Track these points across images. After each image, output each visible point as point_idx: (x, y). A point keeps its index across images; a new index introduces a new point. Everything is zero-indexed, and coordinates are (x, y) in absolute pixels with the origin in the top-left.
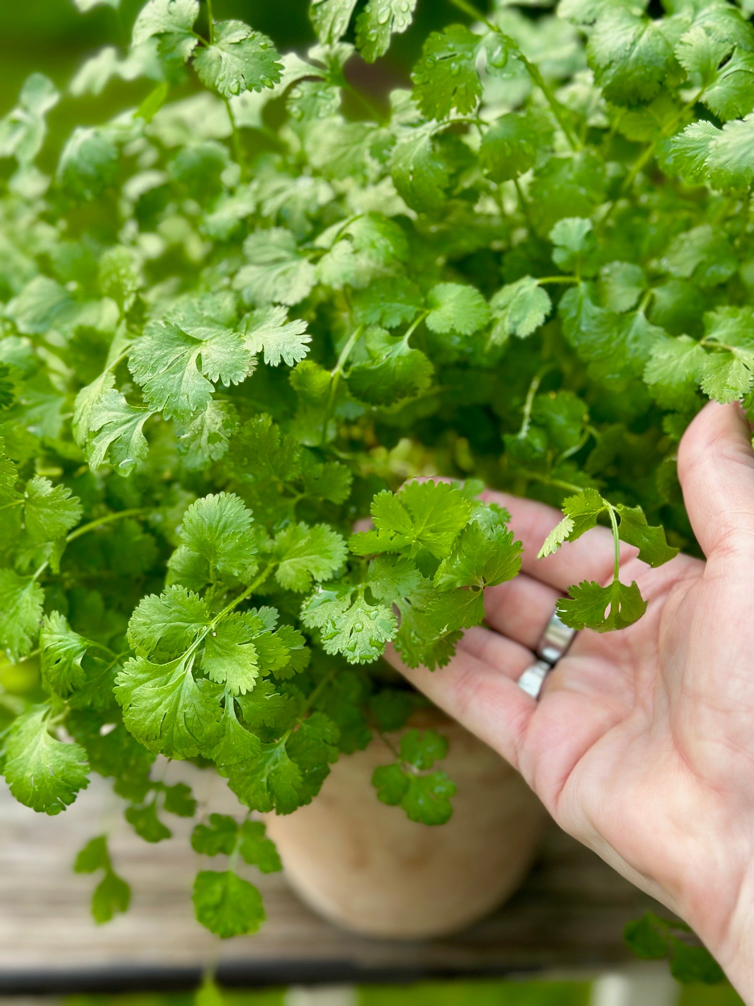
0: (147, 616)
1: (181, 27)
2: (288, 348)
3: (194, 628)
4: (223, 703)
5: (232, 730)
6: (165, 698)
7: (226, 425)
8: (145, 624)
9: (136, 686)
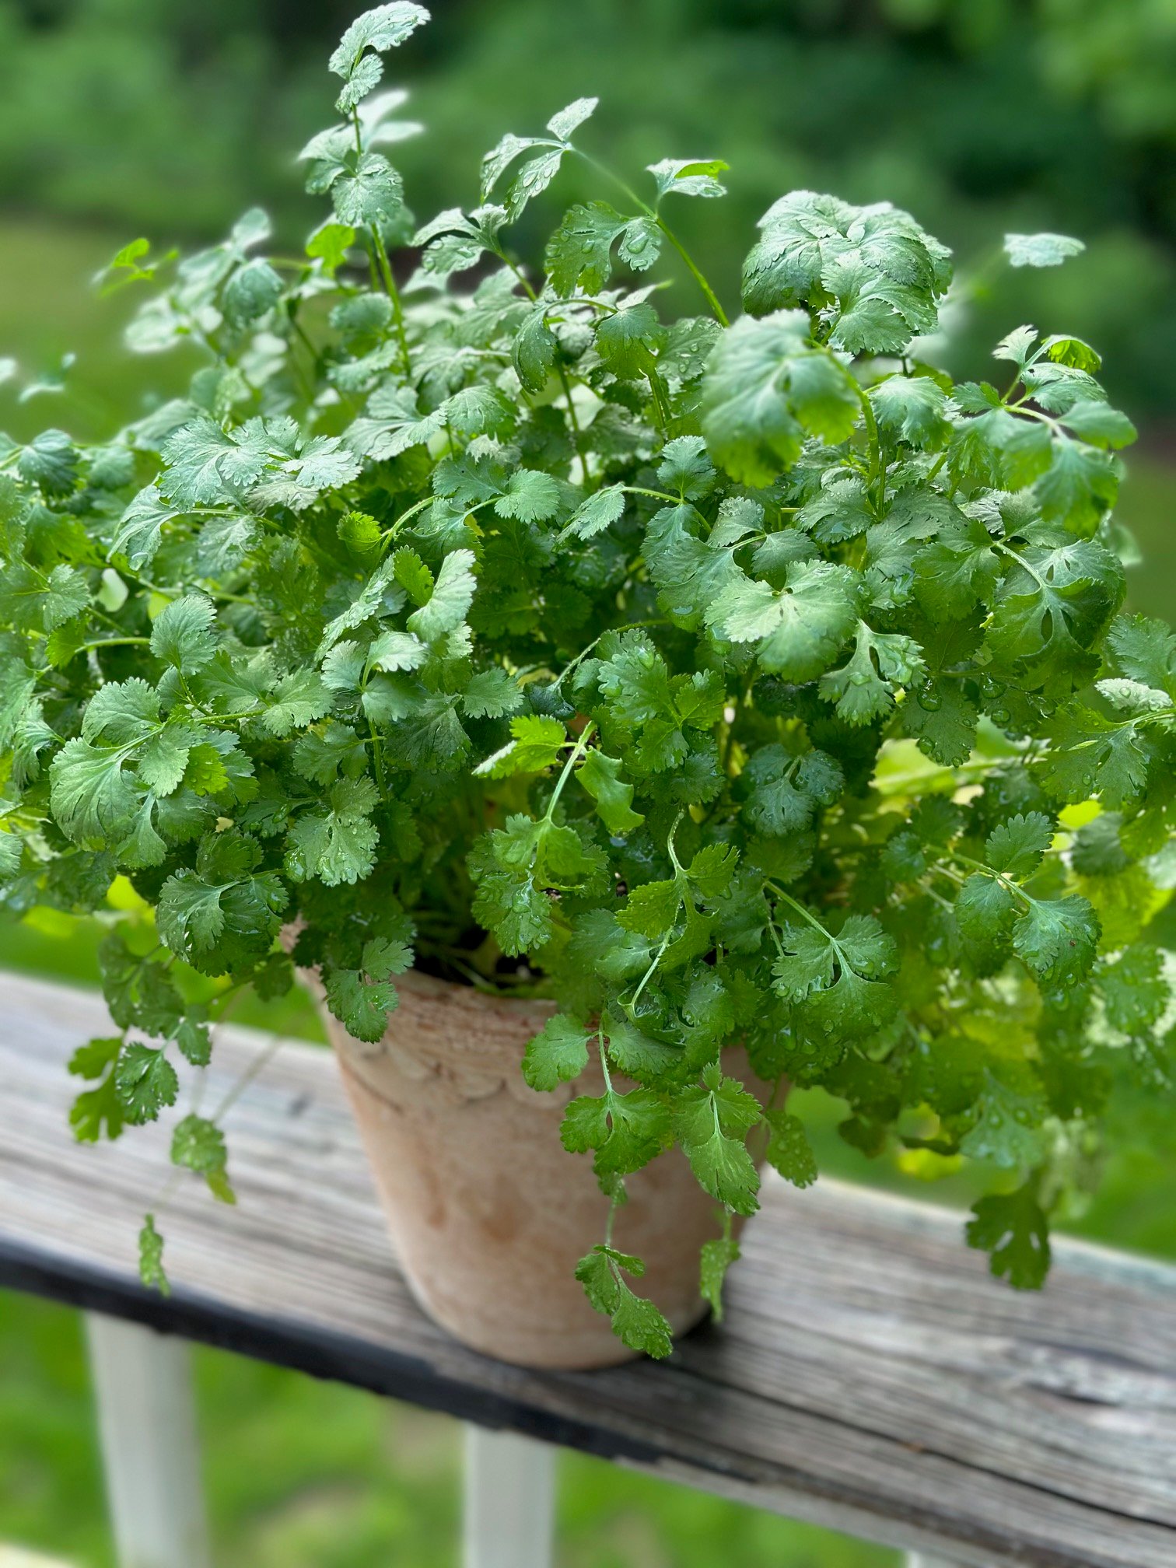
0: (103, 702)
1: (334, 156)
2: (323, 473)
3: (143, 724)
4: (143, 800)
5: (142, 830)
6: (87, 779)
7: (251, 540)
8: (98, 709)
9: (68, 765)
